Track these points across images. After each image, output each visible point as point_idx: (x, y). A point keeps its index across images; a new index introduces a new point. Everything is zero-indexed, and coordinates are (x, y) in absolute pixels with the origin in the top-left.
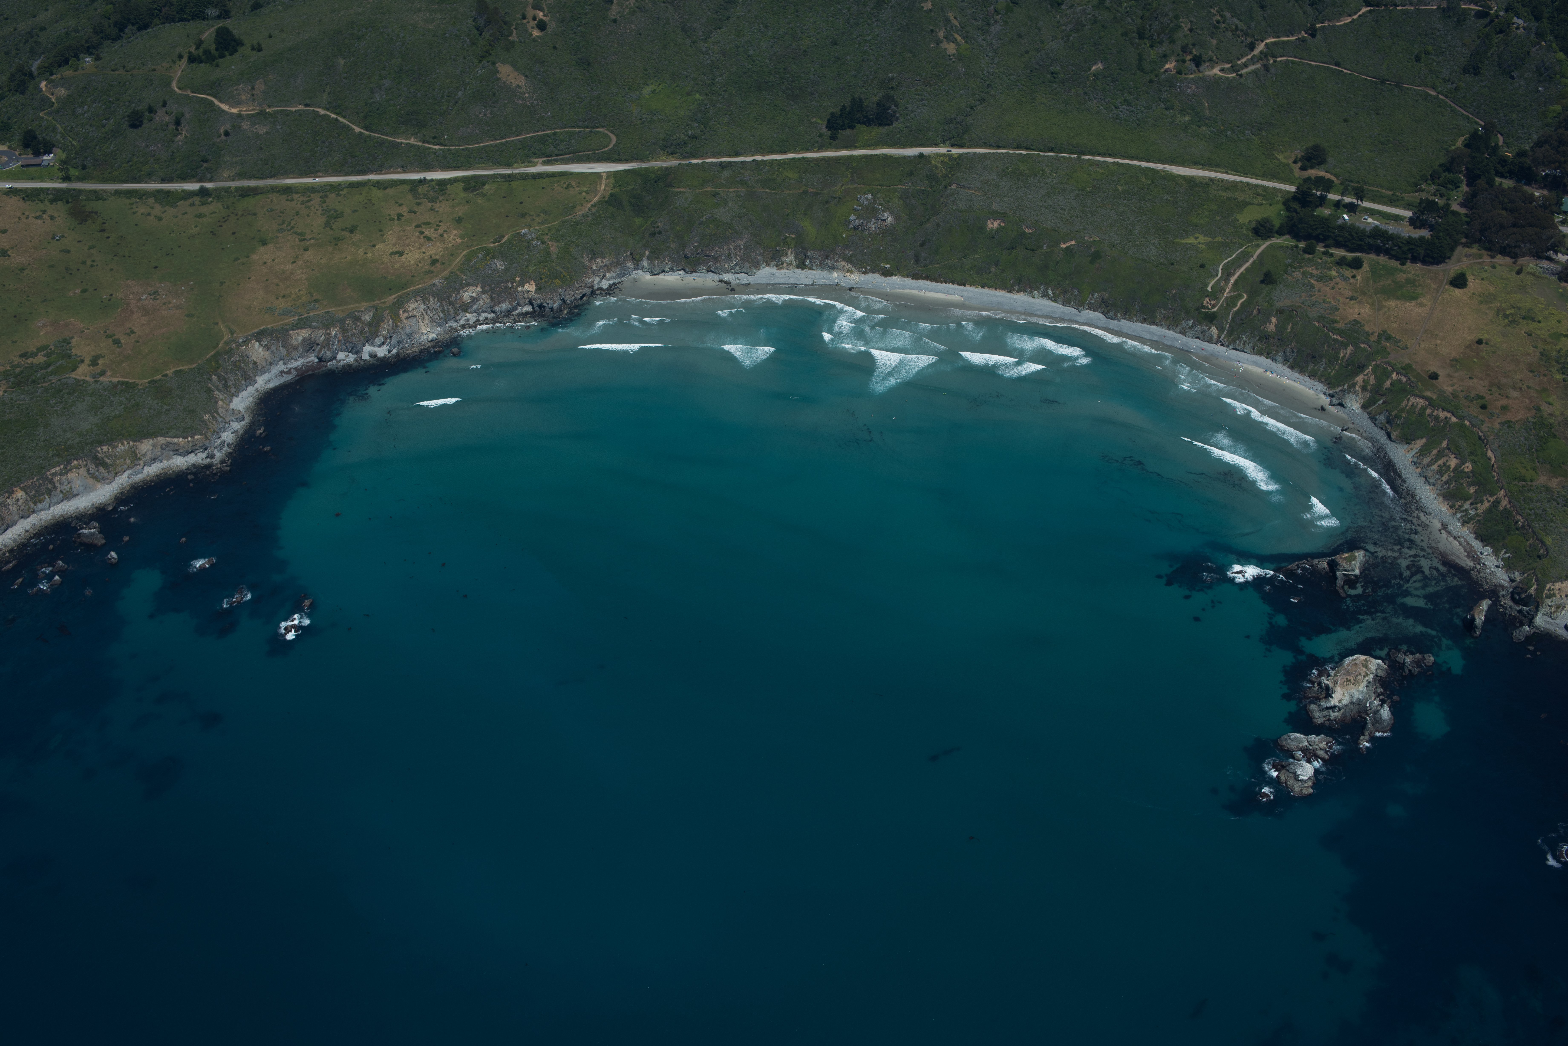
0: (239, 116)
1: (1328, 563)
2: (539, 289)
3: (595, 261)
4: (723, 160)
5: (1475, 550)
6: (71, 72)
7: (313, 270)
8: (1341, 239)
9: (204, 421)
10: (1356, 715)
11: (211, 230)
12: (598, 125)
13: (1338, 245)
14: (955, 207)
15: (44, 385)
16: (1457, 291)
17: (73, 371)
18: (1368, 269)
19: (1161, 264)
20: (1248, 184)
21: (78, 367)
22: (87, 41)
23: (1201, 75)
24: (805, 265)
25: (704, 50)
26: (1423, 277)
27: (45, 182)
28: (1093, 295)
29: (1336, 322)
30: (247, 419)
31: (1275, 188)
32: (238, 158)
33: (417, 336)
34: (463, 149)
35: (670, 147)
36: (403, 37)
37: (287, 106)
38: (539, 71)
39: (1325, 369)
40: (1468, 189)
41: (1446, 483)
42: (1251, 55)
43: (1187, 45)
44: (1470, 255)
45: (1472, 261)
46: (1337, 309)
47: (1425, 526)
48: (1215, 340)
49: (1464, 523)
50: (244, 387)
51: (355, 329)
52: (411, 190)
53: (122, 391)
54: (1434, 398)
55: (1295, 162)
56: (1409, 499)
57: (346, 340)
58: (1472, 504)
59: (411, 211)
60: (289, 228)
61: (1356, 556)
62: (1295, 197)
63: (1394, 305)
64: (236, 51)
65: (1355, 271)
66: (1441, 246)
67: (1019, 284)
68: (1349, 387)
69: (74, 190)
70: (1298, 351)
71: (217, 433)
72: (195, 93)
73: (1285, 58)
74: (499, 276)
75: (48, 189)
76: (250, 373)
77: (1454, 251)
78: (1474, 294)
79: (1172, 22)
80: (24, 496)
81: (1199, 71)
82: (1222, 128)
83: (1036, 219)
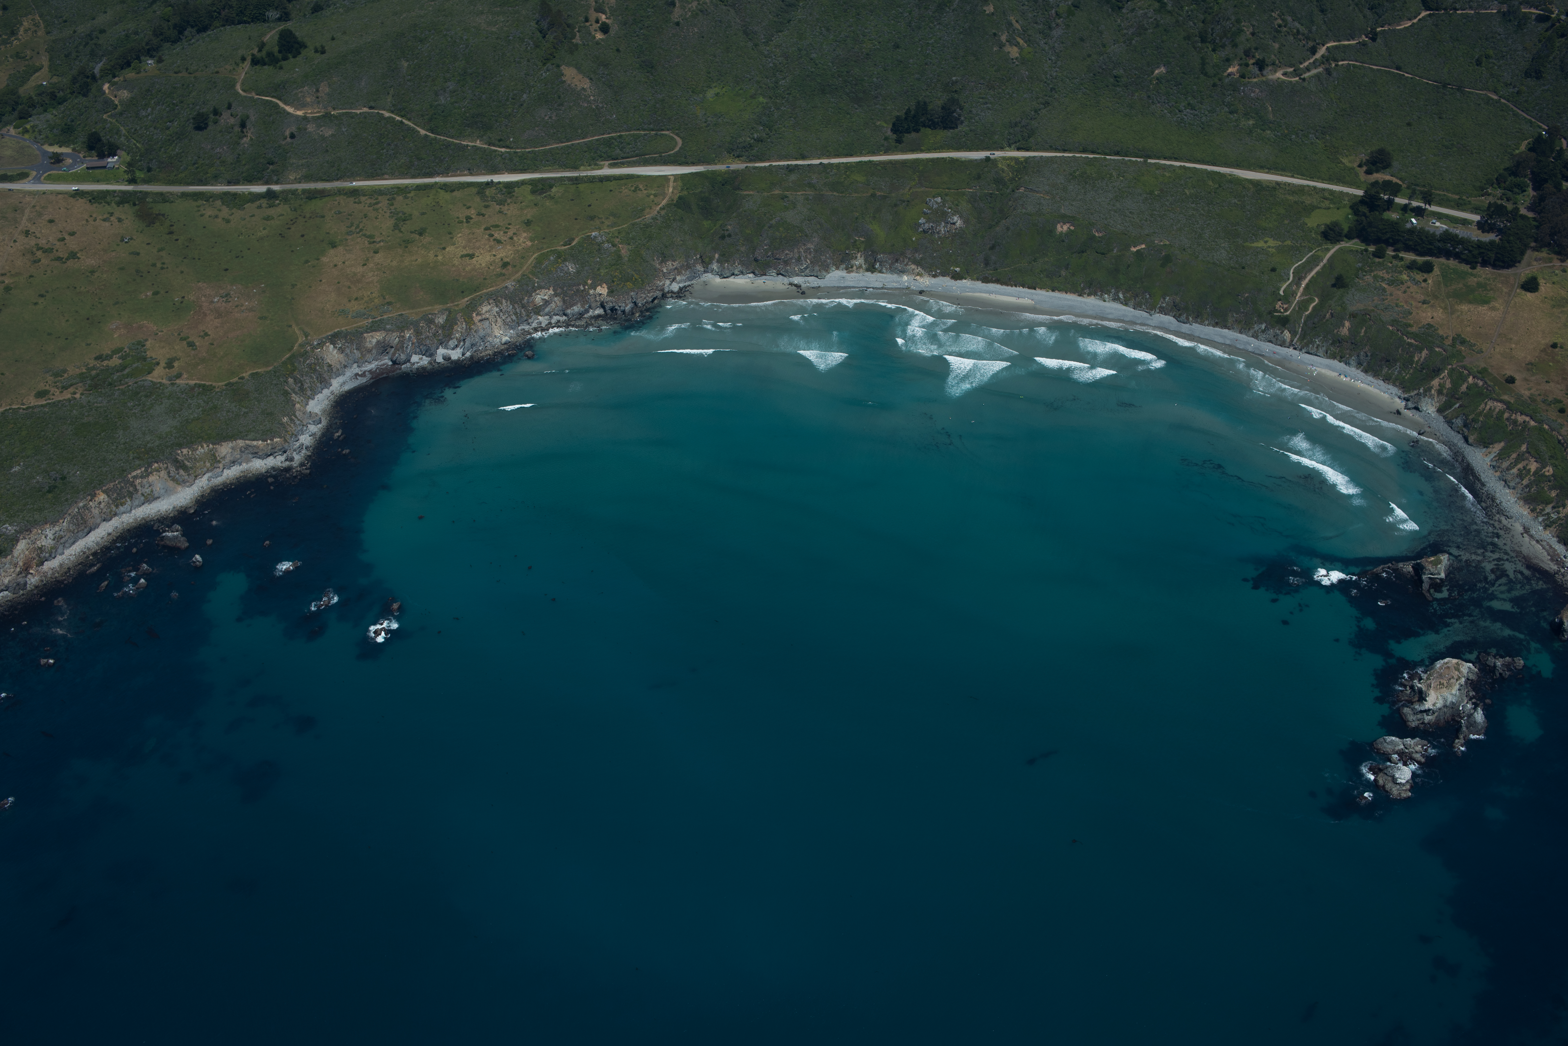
0: (305, 118)
1: (1412, 567)
2: (611, 292)
3: (665, 264)
4: (789, 163)
5: (1558, 554)
6: (133, 74)
7: (384, 272)
8: (1411, 243)
9: (282, 424)
10: (1450, 720)
11: (280, 232)
12: (663, 128)
13: (1408, 249)
14: (1024, 211)
15: (121, 387)
16: (1529, 295)
17: (149, 373)
18: (1439, 273)
19: (1232, 268)
20: (1315, 188)
21: (154, 370)
22: (147, 44)
23: (1264, 79)
24: (875, 268)
25: (766, 53)
26: (1494, 281)
27: (111, 184)
28: (1164, 299)
29: (1410, 326)
30: (324, 422)
31: (1341, 192)
32: (304, 161)
33: (490, 339)
34: (529, 152)
35: (737, 151)
36: (466, 40)
37: (351, 108)
38: (604, 74)
39: (1400, 372)
40: (1535, 194)
41: (1527, 486)
42: (1313, 59)
43: (1250, 49)
44: (1540, 259)
45: (1542, 265)
46: (1410, 313)
47: (1507, 530)
48: (1287, 344)
49: (1546, 527)
50: (320, 389)
51: (429, 332)
52: (478, 193)
53: (199, 393)
54: (1512, 401)
55: (1360, 166)
56: (1489, 502)
57: (420, 343)
58: (1553, 508)
59: (480, 214)
60: (358, 230)
61: (1441, 560)
62: (1362, 201)
63: (1466, 308)
64: (300, 53)
65: (1426, 275)
66: (1512, 250)
67: (1089, 288)
68: (1425, 391)
69: (141, 192)
70: (1372, 355)
71: (296, 436)
72: (260, 95)
73: (1346, 62)
74: (571, 279)
75: (114, 191)
76: (325, 375)
77: (1524, 255)
78: (1545, 298)
79: (1234, 26)
80: (106, 499)
81: (1262, 75)
82: (1286, 131)
83: (1106, 222)
